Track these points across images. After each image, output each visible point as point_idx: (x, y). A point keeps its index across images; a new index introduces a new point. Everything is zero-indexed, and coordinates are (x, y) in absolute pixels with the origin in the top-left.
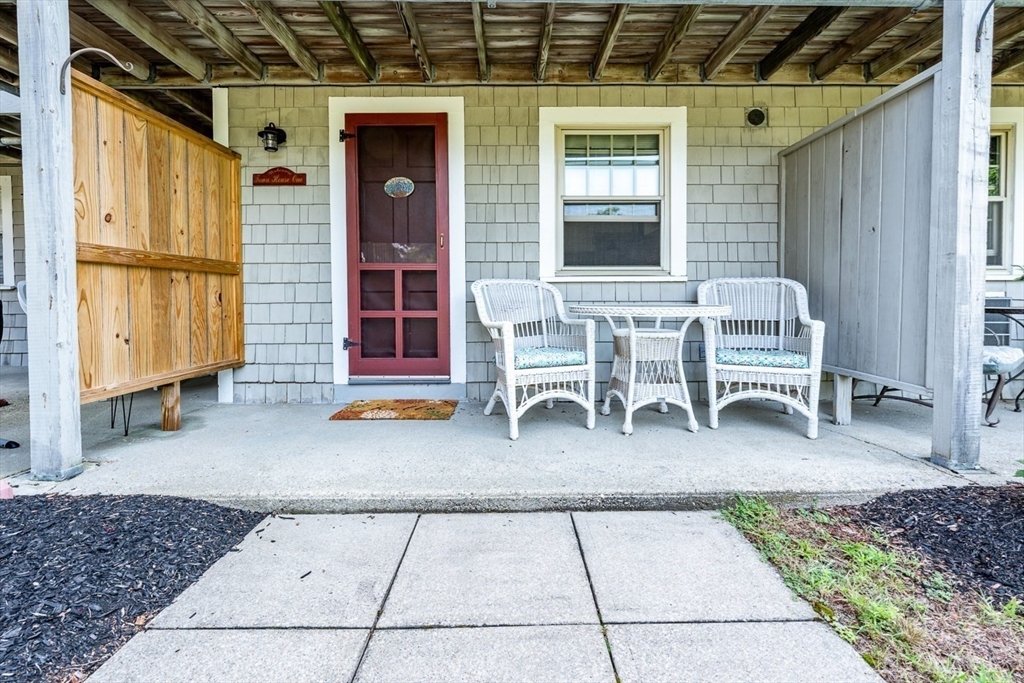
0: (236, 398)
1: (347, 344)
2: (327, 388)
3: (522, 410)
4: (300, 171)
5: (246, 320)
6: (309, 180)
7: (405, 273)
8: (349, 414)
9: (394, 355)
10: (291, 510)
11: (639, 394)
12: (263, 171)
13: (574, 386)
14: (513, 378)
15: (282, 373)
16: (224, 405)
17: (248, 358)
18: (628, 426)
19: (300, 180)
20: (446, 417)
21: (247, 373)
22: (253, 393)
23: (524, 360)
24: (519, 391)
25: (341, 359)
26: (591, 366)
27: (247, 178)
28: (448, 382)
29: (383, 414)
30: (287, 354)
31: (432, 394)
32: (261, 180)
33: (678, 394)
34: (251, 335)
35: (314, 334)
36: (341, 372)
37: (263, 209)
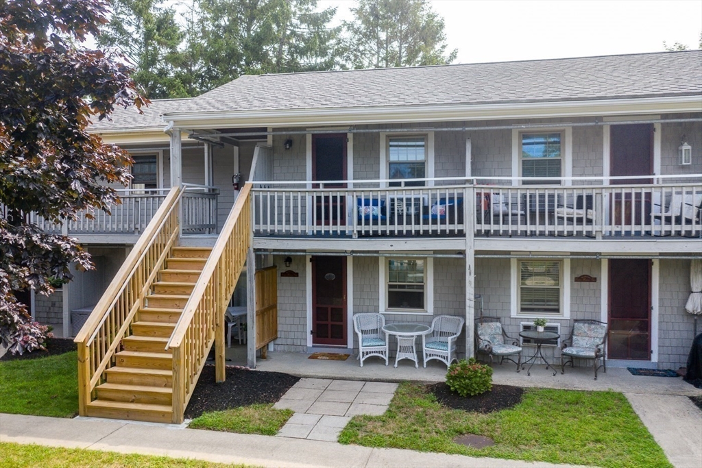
0: (274, 350)
1: (312, 332)
2: (305, 347)
3: (364, 359)
4: (296, 272)
5: (278, 322)
6: (299, 275)
7: (332, 309)
8: (313, 357)
9: (328, 337)
10: (306, 377)
11: (400, 356)
12: (284, 271)
13: (382, 352)
14: (361, 349)
15: (290, 342)
16: (271, 352)
17: (279, 336)
18: (396, 365)
19: (295, 275)
20: (344, 360)
21: (278, 341)
22: (279, 348)
23: (365, 344)
24: (363, 353)
25: (310, 338)
26: (387, 347)
27: (279, 274)
28: (347, 348)
29: (324, 358)
30: (292, 335)
31: (341, 352)
32: (283, 275)
33: (413, 357)
34: (279, 328)
35: (300, 328)
36: (310, 343)
37: (284, 284)
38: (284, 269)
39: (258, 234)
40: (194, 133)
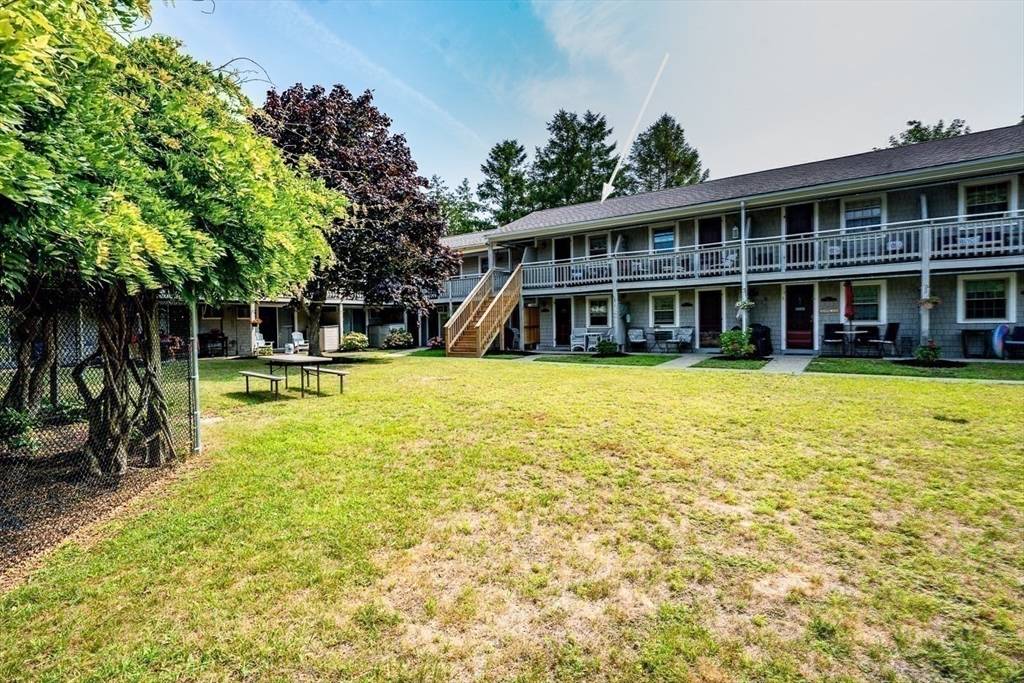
37: (543, 316)
38: (542, 308)
39: (524, 288)
40: (500, 243)
